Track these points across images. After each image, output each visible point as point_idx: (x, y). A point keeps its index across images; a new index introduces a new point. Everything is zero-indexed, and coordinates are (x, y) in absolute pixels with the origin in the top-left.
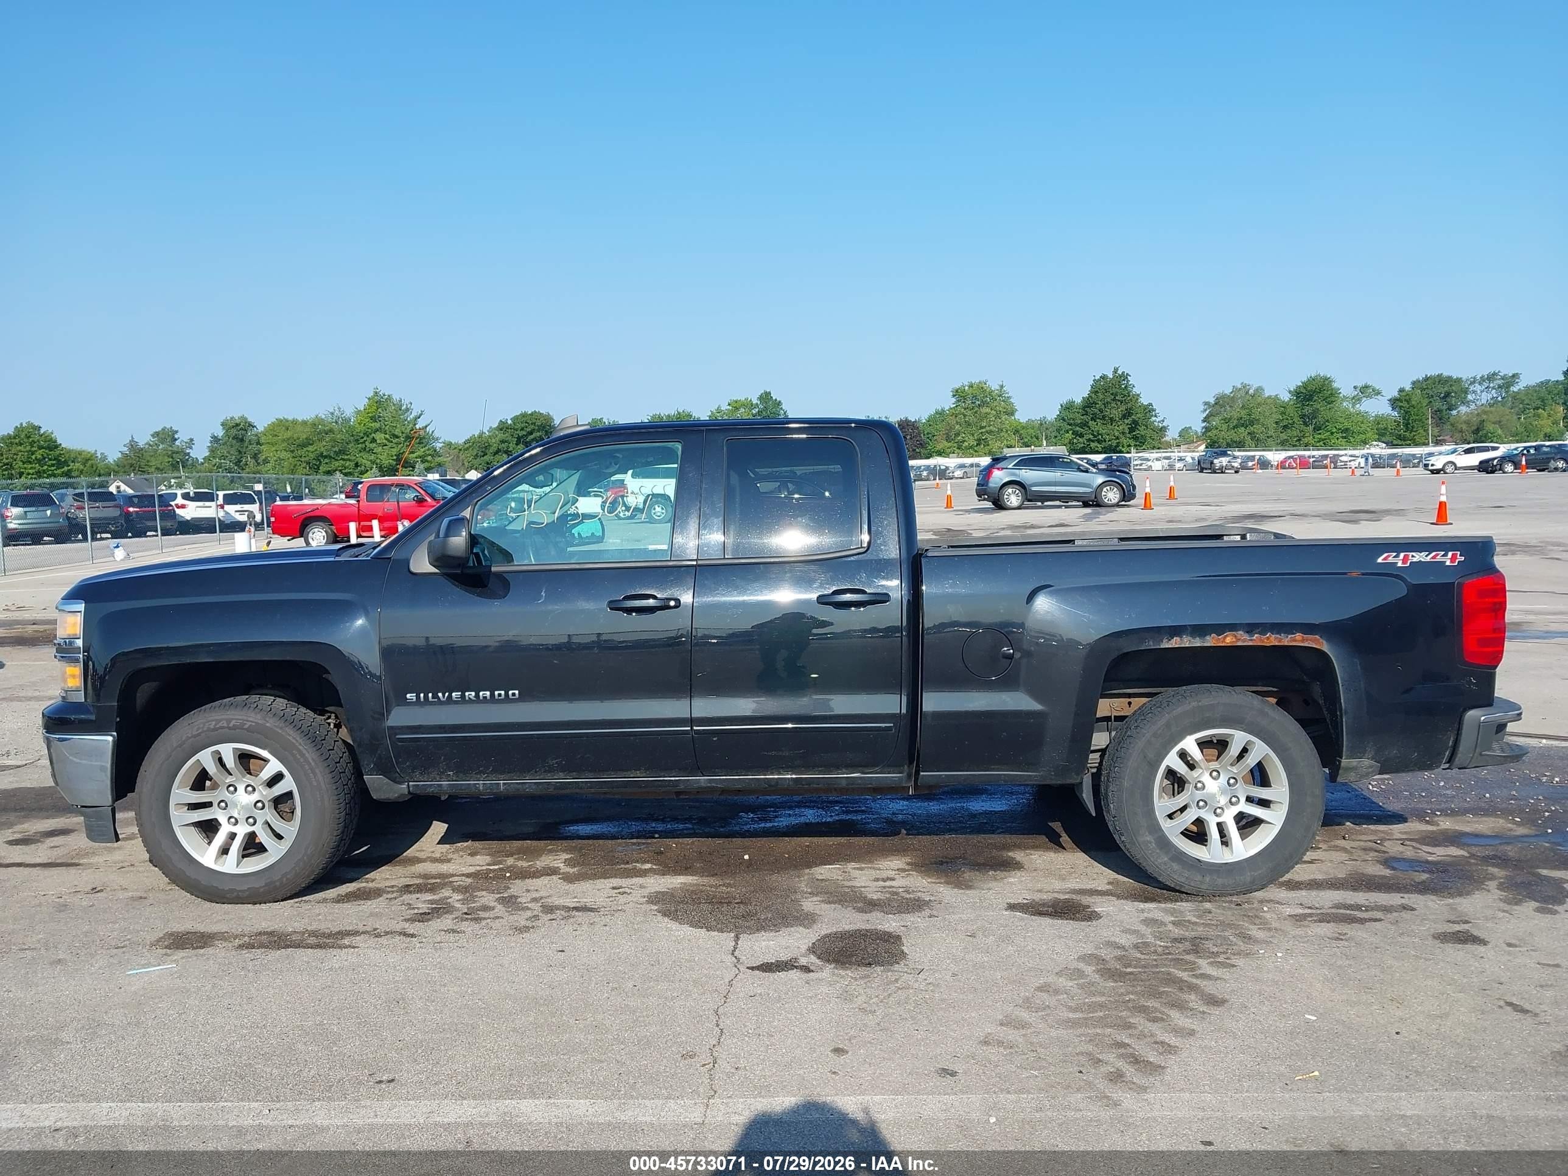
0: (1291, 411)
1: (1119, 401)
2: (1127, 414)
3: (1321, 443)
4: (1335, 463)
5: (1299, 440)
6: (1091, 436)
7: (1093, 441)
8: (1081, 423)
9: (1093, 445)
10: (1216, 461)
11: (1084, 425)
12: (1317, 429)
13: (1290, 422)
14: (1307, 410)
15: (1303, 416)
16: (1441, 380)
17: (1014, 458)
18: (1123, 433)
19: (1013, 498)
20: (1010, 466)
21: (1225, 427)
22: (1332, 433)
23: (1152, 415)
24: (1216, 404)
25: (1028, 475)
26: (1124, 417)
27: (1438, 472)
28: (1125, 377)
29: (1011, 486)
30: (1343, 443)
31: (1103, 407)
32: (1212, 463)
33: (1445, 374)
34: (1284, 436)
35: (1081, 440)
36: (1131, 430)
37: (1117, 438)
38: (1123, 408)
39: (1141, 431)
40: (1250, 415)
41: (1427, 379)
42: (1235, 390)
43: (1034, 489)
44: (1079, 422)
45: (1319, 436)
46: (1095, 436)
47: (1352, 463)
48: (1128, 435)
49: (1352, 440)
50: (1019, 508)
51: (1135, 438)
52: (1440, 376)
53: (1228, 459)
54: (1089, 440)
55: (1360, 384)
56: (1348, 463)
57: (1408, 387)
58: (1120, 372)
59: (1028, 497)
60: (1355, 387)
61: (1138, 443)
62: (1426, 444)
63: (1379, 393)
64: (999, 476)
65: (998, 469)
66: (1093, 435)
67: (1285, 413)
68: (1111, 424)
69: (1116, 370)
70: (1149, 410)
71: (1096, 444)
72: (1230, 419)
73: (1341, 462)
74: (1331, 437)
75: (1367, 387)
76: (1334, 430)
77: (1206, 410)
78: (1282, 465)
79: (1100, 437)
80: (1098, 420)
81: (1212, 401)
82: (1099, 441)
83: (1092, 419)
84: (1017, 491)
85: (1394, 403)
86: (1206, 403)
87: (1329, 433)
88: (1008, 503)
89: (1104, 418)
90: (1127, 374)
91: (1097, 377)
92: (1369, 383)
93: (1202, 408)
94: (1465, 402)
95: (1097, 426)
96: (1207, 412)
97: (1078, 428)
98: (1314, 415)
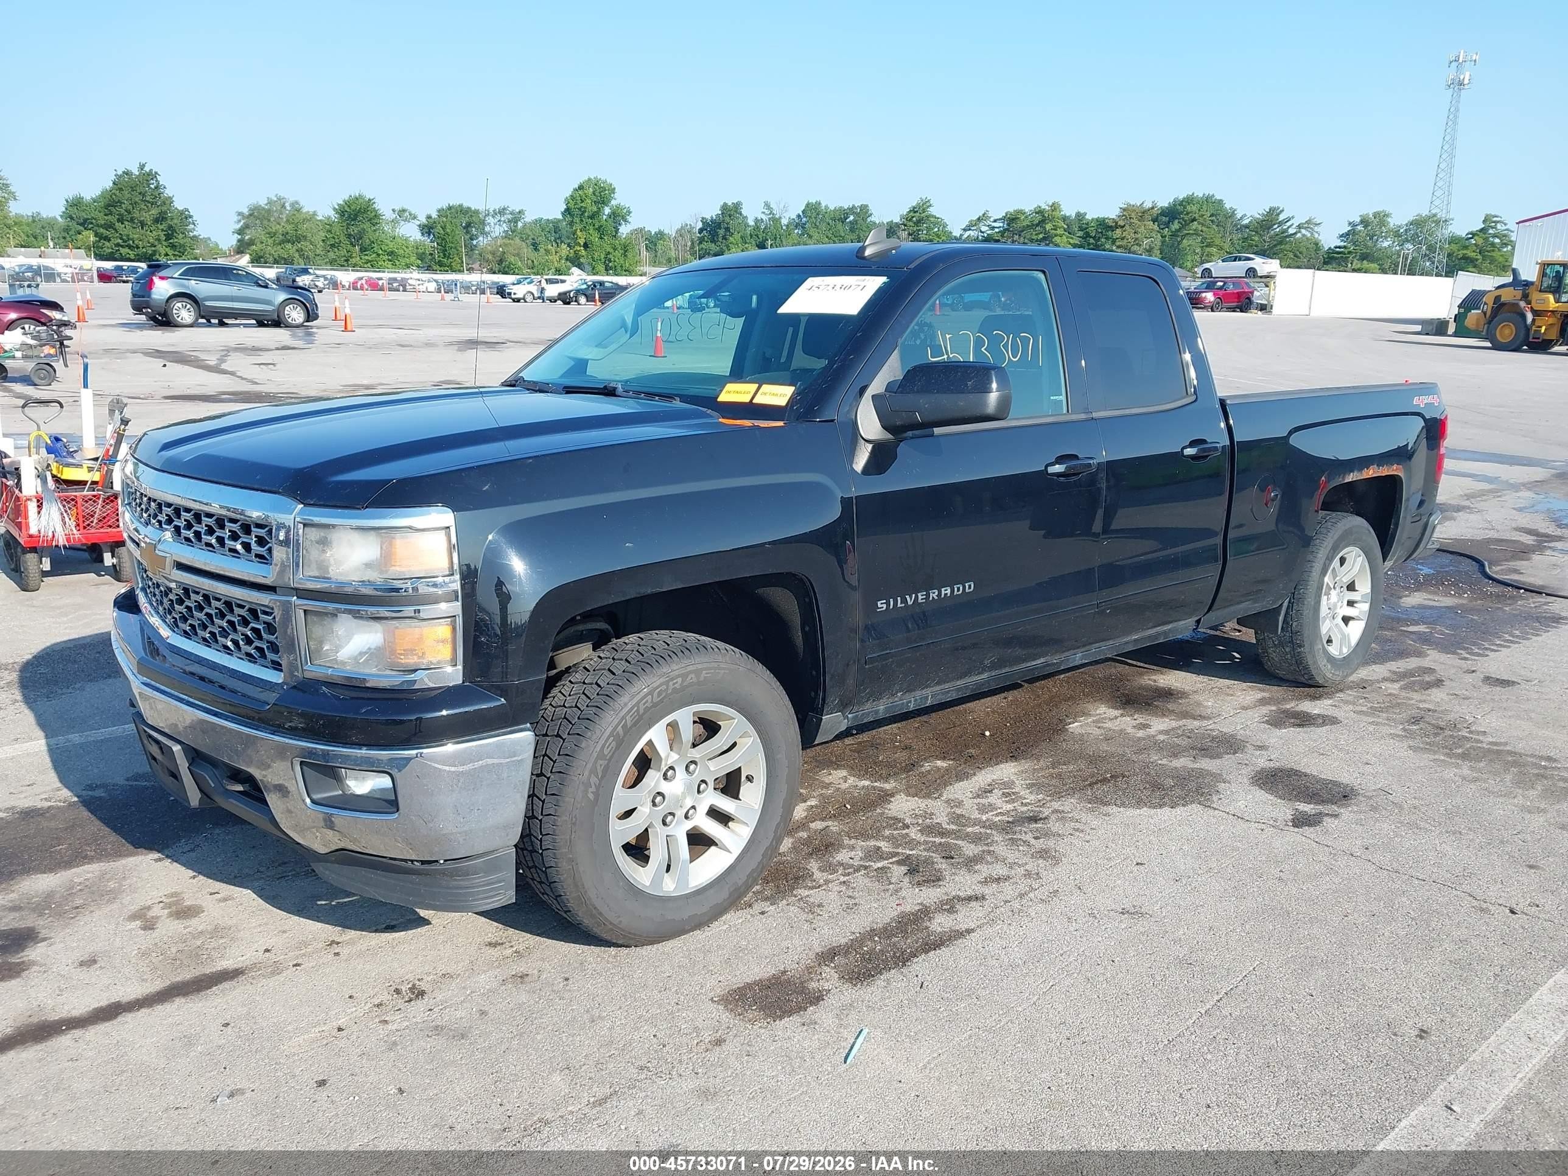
0: (337, 229)
1: (149, 202)
2: (160, 219)
3: (369, 265)
4: (404, 287)
5: (347, 261)
6: (120, 241)
7: (122, 246)
8: (105, 224)
9: (124, 251)
10: (298, 279)
11: (109, 226)
12: (363, 250)
13: (337, 241)
14: (354, 230)
15: (349, 236)
16: (462, 211)
17: (179, 266)
18: (159, 240)
19: (184, 313)
20: (176, 275)
21: (270, 241)
22: (379, 255)
23: (190, 223)
24: (251, 215)
25: (201, 287)
26: (157, 221)
27: (518, 300)
28: (152, 175)
29: (180, 299)
30: (390, 266)
31: (130, 207)
32: (294, 281)
33: (465, 205)
34: (331, 255)
35: (107, 244)
36: (168, 237)
37: (153, 245)
38: (154, 211)
39: (179, 239)
40: (296, 230)
41: (450, 208)
42: (270, 202)
43: (208, 303)
44: (103, 222)
45: (366, 257)
46: (124, 241)
47: (421, 287)
48: (164, 243)
49: (397, 263)
50: (191, 326)
51: (173, 246)
52: (461, 206)
53: (311, 277)
54: (118, 245)
55: (397, 208)
56: (417, 287)
57: (434, 215)
58: (147, 169)
59: (202, 313)
60: (394, 210)
61: (176, 253)
62: (461, 271)
63: (415, 218)
64: (162, 289)
65: (162, 278)
66: (121, 239)
67: (330, 231)
68: (142, 228)
69: (142, 167)
70: (185, 217)
71: (127, 250)
72: (275, 234)
73: (410, 285)
74: (378, 259)
75: (404, 211)
76: (381, 252)
77: (240, 221)
78: (354, 286)
79: (131, 242)
80: (126, 223)
81: (246, 211)
82: (129, 247)
83: (118, 220)
84: (188, 306)
85: (427, 229)
86: (240, 214)
87: (374, 255)
88: (179, 319)
89: (132, 220)
90: (156, 173)
91: (120, 172)
92: (405, 207)
93: (236, 218)
94: (485, 234)
95: (125, 229)
96: (242, 223)
97: (102, 230)
98: (360, 236)
